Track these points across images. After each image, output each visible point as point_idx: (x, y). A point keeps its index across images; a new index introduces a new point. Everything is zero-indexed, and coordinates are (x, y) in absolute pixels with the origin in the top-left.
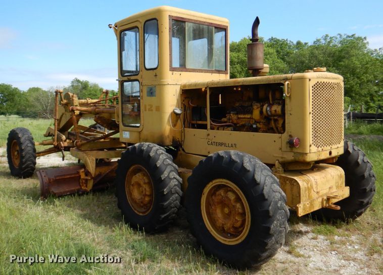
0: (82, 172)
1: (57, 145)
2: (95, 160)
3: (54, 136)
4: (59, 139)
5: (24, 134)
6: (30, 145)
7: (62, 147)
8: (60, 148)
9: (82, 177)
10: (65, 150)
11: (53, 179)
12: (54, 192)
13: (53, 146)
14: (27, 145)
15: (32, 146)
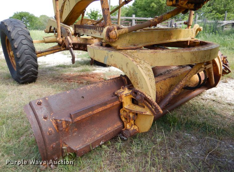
0: (126, 95)
1: (63, 41)
2: (151, 70)
3: (56, 32)
4: (65, 33)
5: (15, 27)
6: (25, 42)
7: (70, 44)
8: (67, 45)
9: (126, 106)
10: (74, 49)
11: (67, 122)
12: (72, 150)
13: (56, 44)
14: (21, 42)
15: (29, 44)
